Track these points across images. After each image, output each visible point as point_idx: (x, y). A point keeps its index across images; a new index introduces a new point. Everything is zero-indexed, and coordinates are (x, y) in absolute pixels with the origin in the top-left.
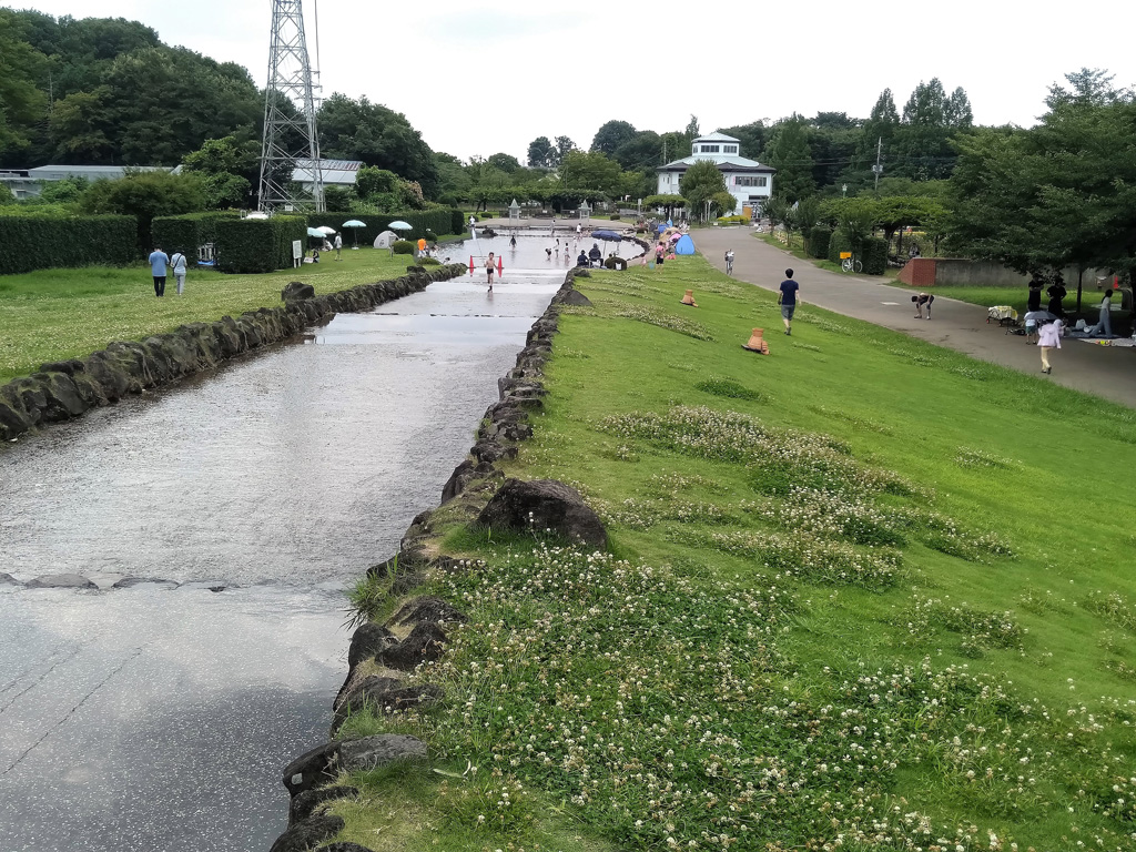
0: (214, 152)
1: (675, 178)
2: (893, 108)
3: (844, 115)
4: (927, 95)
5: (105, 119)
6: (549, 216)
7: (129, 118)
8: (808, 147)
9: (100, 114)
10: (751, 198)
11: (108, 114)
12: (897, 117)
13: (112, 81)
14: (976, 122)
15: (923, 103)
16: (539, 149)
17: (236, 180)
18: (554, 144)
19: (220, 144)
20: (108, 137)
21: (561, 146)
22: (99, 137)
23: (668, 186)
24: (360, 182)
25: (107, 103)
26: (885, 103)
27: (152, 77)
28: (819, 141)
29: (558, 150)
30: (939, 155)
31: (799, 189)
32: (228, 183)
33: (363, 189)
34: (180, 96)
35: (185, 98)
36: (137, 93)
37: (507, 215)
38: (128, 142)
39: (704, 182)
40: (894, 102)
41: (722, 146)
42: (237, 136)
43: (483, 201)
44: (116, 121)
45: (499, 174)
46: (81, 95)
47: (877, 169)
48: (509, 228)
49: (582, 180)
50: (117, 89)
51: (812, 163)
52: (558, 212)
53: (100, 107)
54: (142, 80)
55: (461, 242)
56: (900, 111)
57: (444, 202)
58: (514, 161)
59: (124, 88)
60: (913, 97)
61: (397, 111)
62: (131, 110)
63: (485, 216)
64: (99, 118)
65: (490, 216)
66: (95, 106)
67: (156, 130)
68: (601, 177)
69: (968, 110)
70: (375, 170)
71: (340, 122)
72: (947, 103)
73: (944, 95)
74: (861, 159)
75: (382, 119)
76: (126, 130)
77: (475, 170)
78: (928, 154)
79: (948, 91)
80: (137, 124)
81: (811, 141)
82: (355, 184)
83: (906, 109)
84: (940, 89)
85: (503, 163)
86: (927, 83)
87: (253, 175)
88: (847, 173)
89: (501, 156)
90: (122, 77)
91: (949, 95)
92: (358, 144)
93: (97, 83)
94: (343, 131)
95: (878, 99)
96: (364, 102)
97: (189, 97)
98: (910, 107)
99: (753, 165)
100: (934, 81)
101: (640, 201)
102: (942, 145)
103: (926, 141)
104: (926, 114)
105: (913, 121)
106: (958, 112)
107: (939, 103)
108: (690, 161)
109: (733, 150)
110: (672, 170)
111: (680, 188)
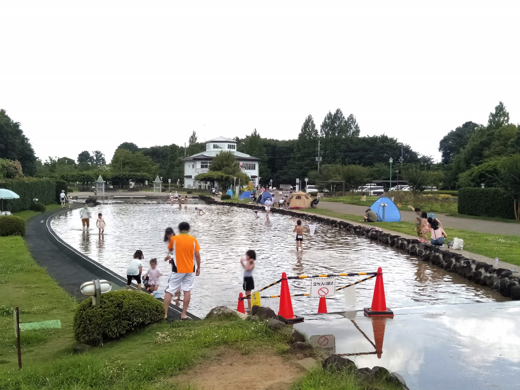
1: (198, 165)
2: (314, 126)
4: (333, 119)
8: (265, 149)
10: (251, 177)
12: (316, 132)
15: (333, 122)
16: (84, 157)
18: (92, 154)
21: (96, 156)
26: (308, 124)
29: (95, 158)
30: (346, 151)
40: (314, 123)
41: (224, 144)
47: (319, 159)
56: (318, 127)
60: (325, 119)
69: (357, 127)
72: (346, 122)
73: (344, 118)
74: (299, 155)
78: (340, 151)
83: (322, 127)
84: (342, 115)
85: (66, 163)
86: (333, 112)
89: (65, 158)
91: (346, 119)
95: (304, 121)
98: (324, 125)
99: (248, 156)
100: (338, 111)
101: (170, 181)
102: (348, 146)
103: (338, 144)
104: (333, 129)
105: (327, 134)
106: (352, 128)
107: (341, 122)
108: (206, 154)
109: (233, 147)
110: (195, 160)
111: (207, 169)
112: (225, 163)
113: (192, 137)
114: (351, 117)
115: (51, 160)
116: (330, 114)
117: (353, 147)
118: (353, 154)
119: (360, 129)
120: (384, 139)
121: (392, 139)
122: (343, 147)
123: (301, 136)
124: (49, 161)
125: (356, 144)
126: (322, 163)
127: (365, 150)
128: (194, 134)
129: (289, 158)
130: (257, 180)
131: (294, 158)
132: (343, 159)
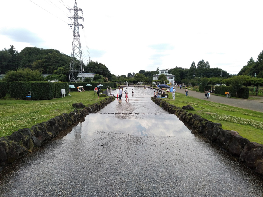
0: (60, 70)
1: (156, 77)
2: (195, 65)
3: (182, 68)
4: (201, 63)
5: (44, 65)
6: (133, 84)
7: (49, 65)
8: (179, 72)
9: (43, 65)
10: (171, 81)
11: (44, 64)
12: (196, 67)
13: (46, 58)
14: (210, 68)
15: (201, 64)
16: (130, 74)
17: (63, 76)
18: (132, 74)
19: (61, 68)
20: (44, 69)
21: (133, 74)
22: (42, 69)
23: (155, 79)
24: (95, 77)
25: (44, 62)
26: (193, 64)
27: (54, 57)
28: (181, 71)
31: (178, 80)
32: (62, 77)
33: (95, 79)
34: (59, 61)
35: (60, 61)
36: (50, 60)
37: (125, 84)
38: (48, 70)
39: (163, 78)
40: (195, 64)
41: (165, 72)
42: (65, 66)
43: (120, 82)
44: (46, 66)
45: (123, 78)
46: (39, 61)
47: (194, 75)
48: (126, 87)
49: (138, 78)
50: (47, 59)
51: (180, 75)
52: (134, 84)
53: (43, 63)
54: (52, 58)
55: (116, 90)
57: (112, 81)
58: (126, 76)
59: (48, 59)
60: (199, 63)
61: (103, 64)
62: (49, 64)
63: (121, 85)
64: (42, 65)
65: (122, 85)
66: (42, 63)
67: (54, 68)
68: (142, 78)
69: (209, 65)
70: (98, 75)
71: (92, 66)
72: (205, 64)
74: (189, 74)
75: (100, 65)
76: (48, 68)
77: (119, 78)
78: (202, 73)
79: (205, 62)
80: (50, 66)
81: (179, 71)
82: (94, 78)
83: (197, 65)
85: (124, 76)
86: (201, 61)
87: (68, 75)
88: (187, 77)
89: (123, 75)
90: (48, 57)
91: (205, 63)
92: (95, 70)
93: (43, 58)
94: (92, 68)
96: (97, 62)
97: (61, 61)
98: (198, 65)
99: (171, 75)
100: (203, 60)
101: (149, 82)
102: (205, 71)
103: (202, 70)
104: (201, 66)
105: (199, 67)
106: (207, 66)
107: (204, 64)
108: (159, 74)
109: (167, 72)
110: (156, 76)
111: (158, 79)
112: (162, 77)
113: (157, 69)
114: (207, 62)
115: (119, 76)
116: (200, 61)
117: (207, 72)
118: (207, 74)
119: (210, 66)
120: (217, 69)
121: (220, 69)
122: (204, 72)
123: (190, 68)
124: (118, 76)
125: (208, 71)
126: (195, 77)
127: (211, 73)
128: (158, 68)
129: (187, 75)
130: (174, 82)
131: (188, 75)
132: (203, 75)
